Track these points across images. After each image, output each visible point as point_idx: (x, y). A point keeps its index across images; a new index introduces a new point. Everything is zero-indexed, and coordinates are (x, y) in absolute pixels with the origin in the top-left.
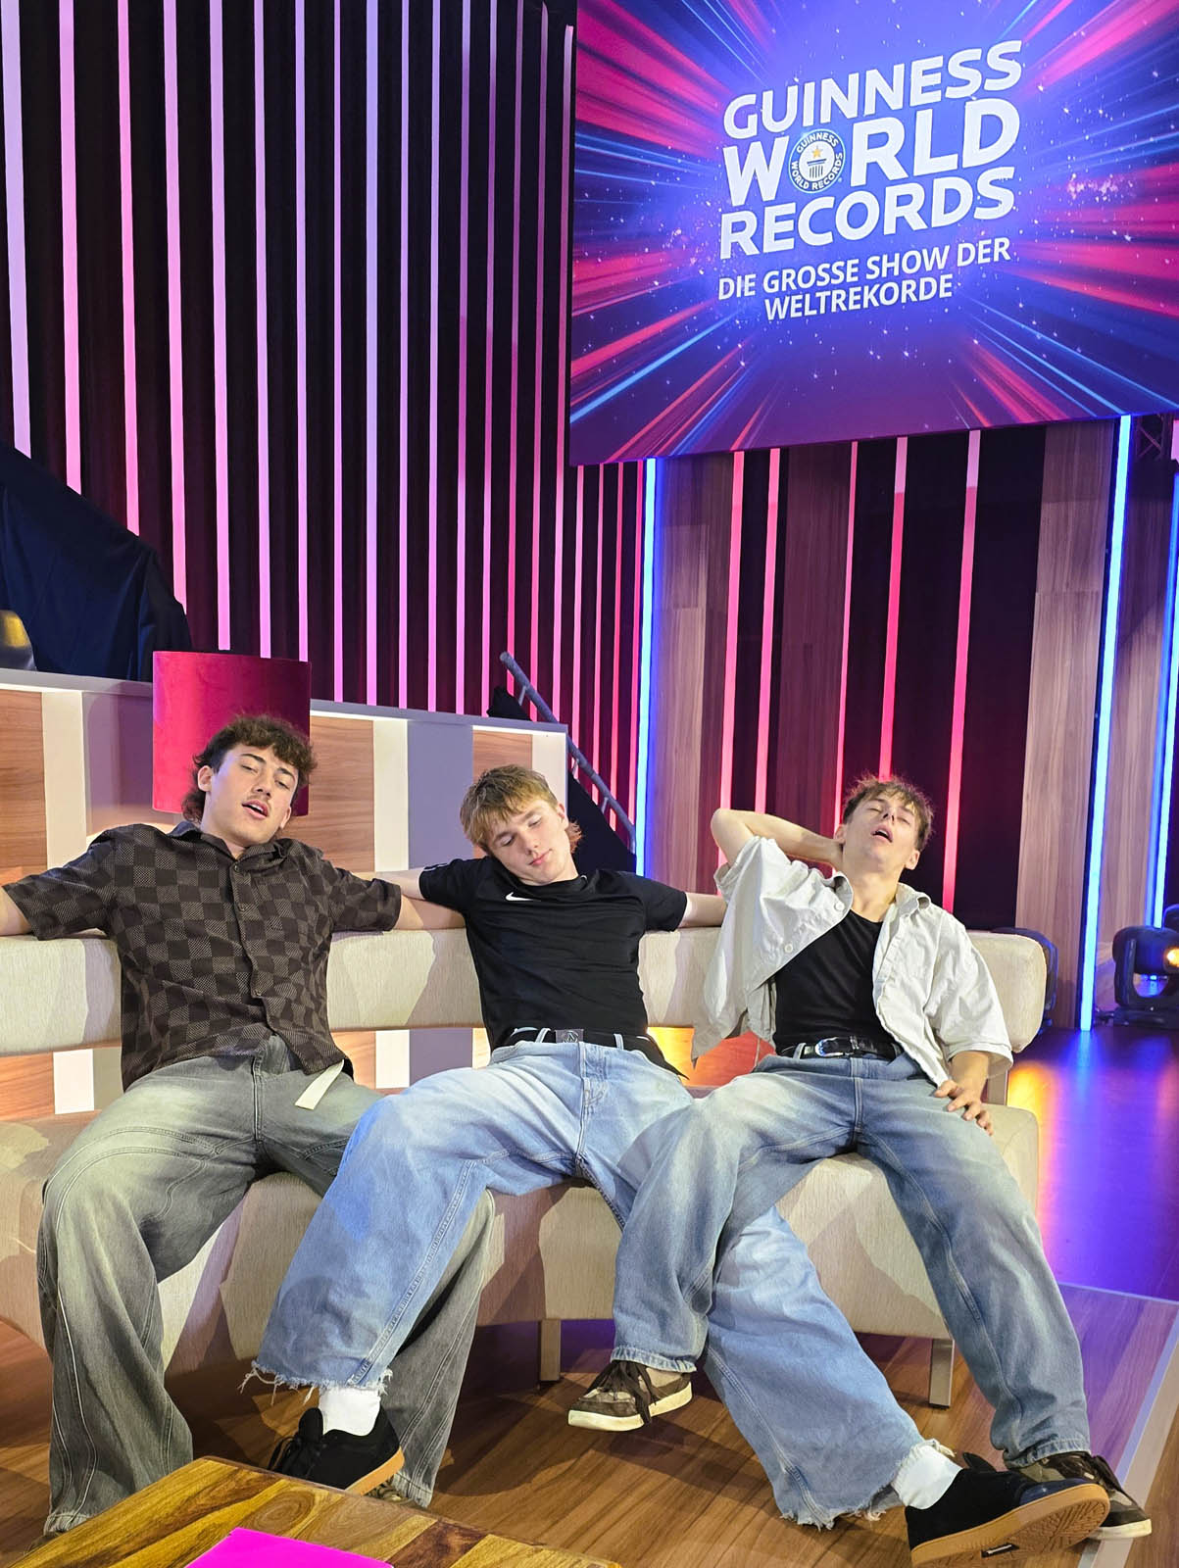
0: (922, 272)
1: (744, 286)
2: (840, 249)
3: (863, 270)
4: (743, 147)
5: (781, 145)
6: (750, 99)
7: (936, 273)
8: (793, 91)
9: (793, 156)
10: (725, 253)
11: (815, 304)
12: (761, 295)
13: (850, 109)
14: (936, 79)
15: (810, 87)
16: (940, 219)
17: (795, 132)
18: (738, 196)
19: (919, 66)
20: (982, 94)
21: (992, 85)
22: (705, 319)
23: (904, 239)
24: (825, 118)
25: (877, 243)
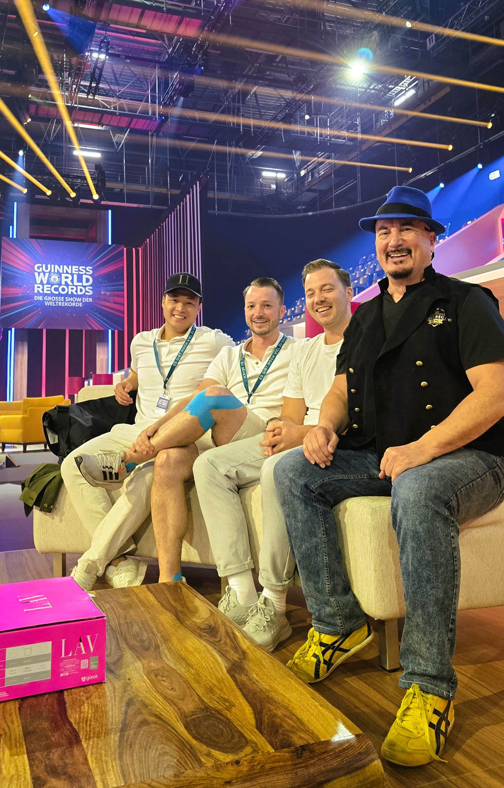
0: (76, 302)
1: (40, 298)
2: (60, 295)
3: (65, 299)
4: (39, 273)
5: (47, 275)
6: (40, 265)
7: (79, 302)
8: (49, 266)
9: (50, 277)
10: (36, 291)
11: (55, 304)
12: (44, 300)
13: (61, 271)
14: (77, 270)
15: (53, 266)
16: (79, 293)
17: (50, 272)
18: (38, 281)
19: (74, 267)
20: (85, 274)
21: (87, 273)
22: (31, 303)
23: (72, 295)
24: (56, 271)
25: (67, 295)
